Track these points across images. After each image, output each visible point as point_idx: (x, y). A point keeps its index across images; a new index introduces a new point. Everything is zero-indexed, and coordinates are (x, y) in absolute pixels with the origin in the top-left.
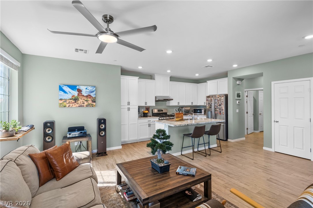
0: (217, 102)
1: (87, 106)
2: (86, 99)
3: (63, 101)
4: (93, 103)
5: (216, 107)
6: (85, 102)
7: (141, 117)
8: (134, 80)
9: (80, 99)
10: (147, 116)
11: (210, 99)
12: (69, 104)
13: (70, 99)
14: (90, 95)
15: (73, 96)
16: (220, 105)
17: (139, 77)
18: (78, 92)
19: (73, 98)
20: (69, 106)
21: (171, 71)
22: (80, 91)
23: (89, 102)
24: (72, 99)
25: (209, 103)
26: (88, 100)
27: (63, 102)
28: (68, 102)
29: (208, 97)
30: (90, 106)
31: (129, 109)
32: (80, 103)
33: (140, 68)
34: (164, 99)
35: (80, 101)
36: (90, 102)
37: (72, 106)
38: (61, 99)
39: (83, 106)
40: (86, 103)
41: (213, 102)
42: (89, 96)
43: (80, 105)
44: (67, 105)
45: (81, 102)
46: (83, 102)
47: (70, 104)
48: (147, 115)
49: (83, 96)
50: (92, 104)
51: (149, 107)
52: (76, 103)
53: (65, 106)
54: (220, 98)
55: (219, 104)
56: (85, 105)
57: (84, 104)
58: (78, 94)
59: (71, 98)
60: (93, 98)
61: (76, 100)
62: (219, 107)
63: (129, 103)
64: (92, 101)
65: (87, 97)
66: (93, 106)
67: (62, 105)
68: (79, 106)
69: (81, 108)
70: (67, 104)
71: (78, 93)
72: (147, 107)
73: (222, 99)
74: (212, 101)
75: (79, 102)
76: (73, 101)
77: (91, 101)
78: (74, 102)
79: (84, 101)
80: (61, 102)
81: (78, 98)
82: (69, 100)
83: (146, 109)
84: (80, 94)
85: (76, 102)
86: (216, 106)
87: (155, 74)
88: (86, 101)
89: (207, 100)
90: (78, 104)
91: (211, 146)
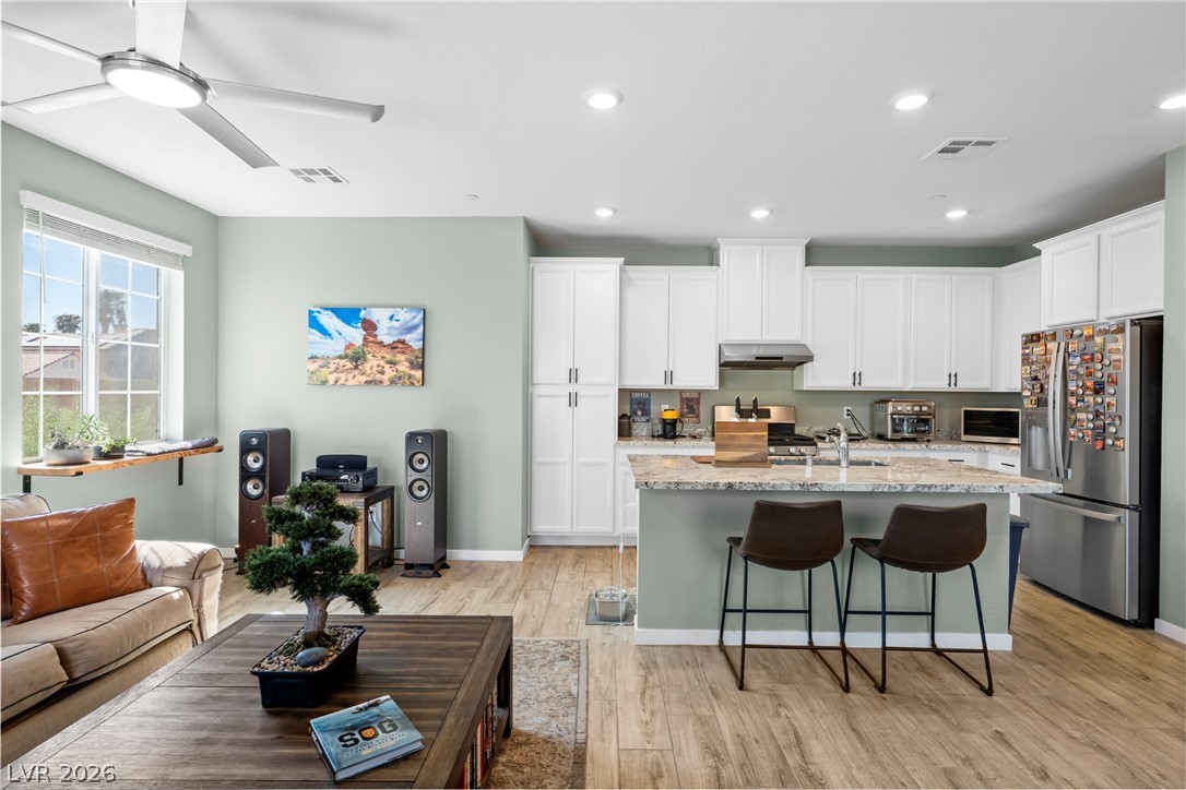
0: (1082, 371)
1: (392, 382)
2: (388, 357)
3: (320, 363)
4: (412, 372)
5: (1073, 400)
6: (387, 366)
7: (653, 436)
8: (602, 273)
9: (369, 356)
10: (674, 437)
11: (1038, 349)
12: (335, 375)
13: (340, 357)
14: (403, 342)
15: (350, 345)
16: (1099, 389)
17: (623, 259)
18: (365, 330)
19: (348, 351)
20: (336, 382)
21: (771, 211)
22: (369, 326)
23: (400, 368)
24: (346, 356)
25: (1036, 378)
26: (397, 359)
27: (320, 366)
28: (332, 367)
29: (1033, 339)
30: (403, 384)
31: (573, 400)
32: (369, 372)
33: (604, 213)
34: (757, 358)
35: (372, 363)
36: (403, 367)
37: (347, 380)
38: (313, 358)
39: (381, 382)
40: (389, 373)
41: (1054, 371)
42: (400, 346)
43: (369, 379)
44: (332, 379)
45: (375, 369)
46: (378, 366)
47: (340, 375)
48: (674, 430)
49: (381, 343)
50: (410, 377)
51: (700, 392)
52: (356, 372)
53: (324, 383)
54: (1099, 340)
55: (1090, 384)
56: (386, 378)
57: (383, 373)
58: (365, 339)
59: (342, 353)
60: (413, 351)
61: (357, 359)
62: (1090, 399)
63: (573, 375)
64: (411, 363)
65: (393, 347)
66: (412, 384)
67: (315, 378)
68: (366, 382)
69: (373, 389)
70: (331, 373)
71: (364, 333)
72: (687, 395)
73: (1110, 346)
74: (1049, 363)
75: (367, 366)
76: (349, 365)
77: (407, 364)
78: (351, 369)
79: (382, 363)
80: (313, 366)
81: (363, 352)
82: (338, 361)
83: (682, 403)
84: (371, 339)
85: (356, 367)
86: (1073, 394)
87: (719, 240)
88: (390, 362)
89: (1026, 360)
90: (363, 374)
91: (945, 640)
